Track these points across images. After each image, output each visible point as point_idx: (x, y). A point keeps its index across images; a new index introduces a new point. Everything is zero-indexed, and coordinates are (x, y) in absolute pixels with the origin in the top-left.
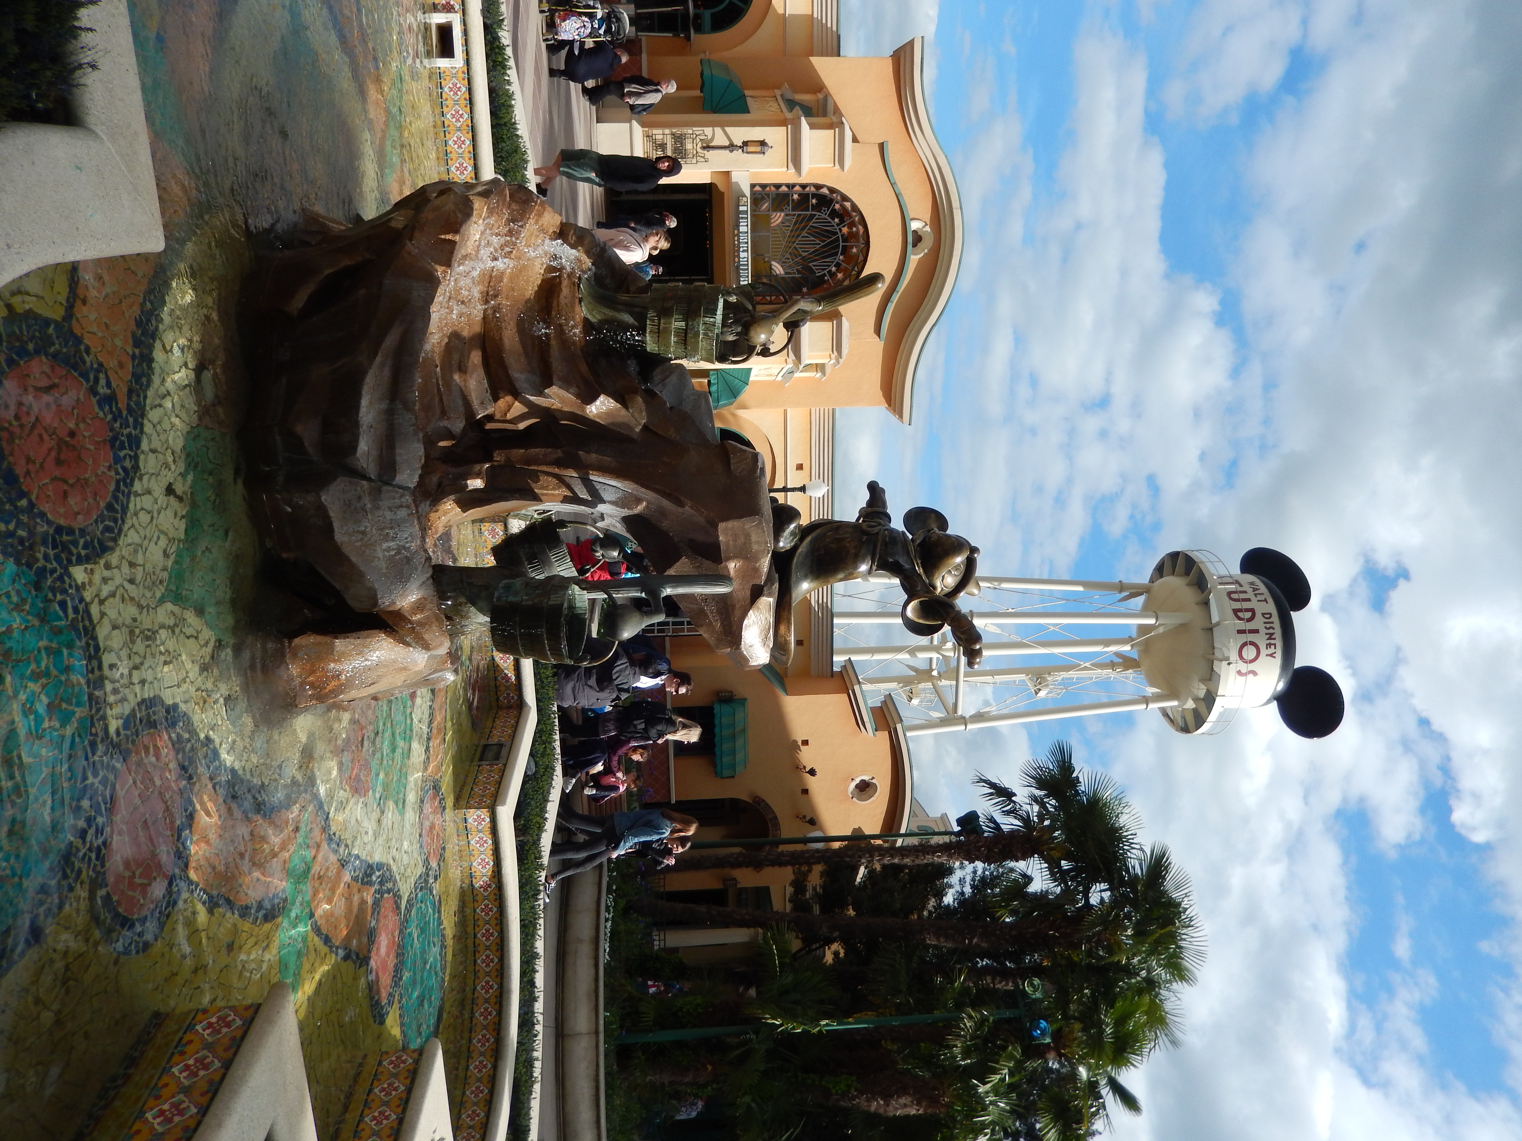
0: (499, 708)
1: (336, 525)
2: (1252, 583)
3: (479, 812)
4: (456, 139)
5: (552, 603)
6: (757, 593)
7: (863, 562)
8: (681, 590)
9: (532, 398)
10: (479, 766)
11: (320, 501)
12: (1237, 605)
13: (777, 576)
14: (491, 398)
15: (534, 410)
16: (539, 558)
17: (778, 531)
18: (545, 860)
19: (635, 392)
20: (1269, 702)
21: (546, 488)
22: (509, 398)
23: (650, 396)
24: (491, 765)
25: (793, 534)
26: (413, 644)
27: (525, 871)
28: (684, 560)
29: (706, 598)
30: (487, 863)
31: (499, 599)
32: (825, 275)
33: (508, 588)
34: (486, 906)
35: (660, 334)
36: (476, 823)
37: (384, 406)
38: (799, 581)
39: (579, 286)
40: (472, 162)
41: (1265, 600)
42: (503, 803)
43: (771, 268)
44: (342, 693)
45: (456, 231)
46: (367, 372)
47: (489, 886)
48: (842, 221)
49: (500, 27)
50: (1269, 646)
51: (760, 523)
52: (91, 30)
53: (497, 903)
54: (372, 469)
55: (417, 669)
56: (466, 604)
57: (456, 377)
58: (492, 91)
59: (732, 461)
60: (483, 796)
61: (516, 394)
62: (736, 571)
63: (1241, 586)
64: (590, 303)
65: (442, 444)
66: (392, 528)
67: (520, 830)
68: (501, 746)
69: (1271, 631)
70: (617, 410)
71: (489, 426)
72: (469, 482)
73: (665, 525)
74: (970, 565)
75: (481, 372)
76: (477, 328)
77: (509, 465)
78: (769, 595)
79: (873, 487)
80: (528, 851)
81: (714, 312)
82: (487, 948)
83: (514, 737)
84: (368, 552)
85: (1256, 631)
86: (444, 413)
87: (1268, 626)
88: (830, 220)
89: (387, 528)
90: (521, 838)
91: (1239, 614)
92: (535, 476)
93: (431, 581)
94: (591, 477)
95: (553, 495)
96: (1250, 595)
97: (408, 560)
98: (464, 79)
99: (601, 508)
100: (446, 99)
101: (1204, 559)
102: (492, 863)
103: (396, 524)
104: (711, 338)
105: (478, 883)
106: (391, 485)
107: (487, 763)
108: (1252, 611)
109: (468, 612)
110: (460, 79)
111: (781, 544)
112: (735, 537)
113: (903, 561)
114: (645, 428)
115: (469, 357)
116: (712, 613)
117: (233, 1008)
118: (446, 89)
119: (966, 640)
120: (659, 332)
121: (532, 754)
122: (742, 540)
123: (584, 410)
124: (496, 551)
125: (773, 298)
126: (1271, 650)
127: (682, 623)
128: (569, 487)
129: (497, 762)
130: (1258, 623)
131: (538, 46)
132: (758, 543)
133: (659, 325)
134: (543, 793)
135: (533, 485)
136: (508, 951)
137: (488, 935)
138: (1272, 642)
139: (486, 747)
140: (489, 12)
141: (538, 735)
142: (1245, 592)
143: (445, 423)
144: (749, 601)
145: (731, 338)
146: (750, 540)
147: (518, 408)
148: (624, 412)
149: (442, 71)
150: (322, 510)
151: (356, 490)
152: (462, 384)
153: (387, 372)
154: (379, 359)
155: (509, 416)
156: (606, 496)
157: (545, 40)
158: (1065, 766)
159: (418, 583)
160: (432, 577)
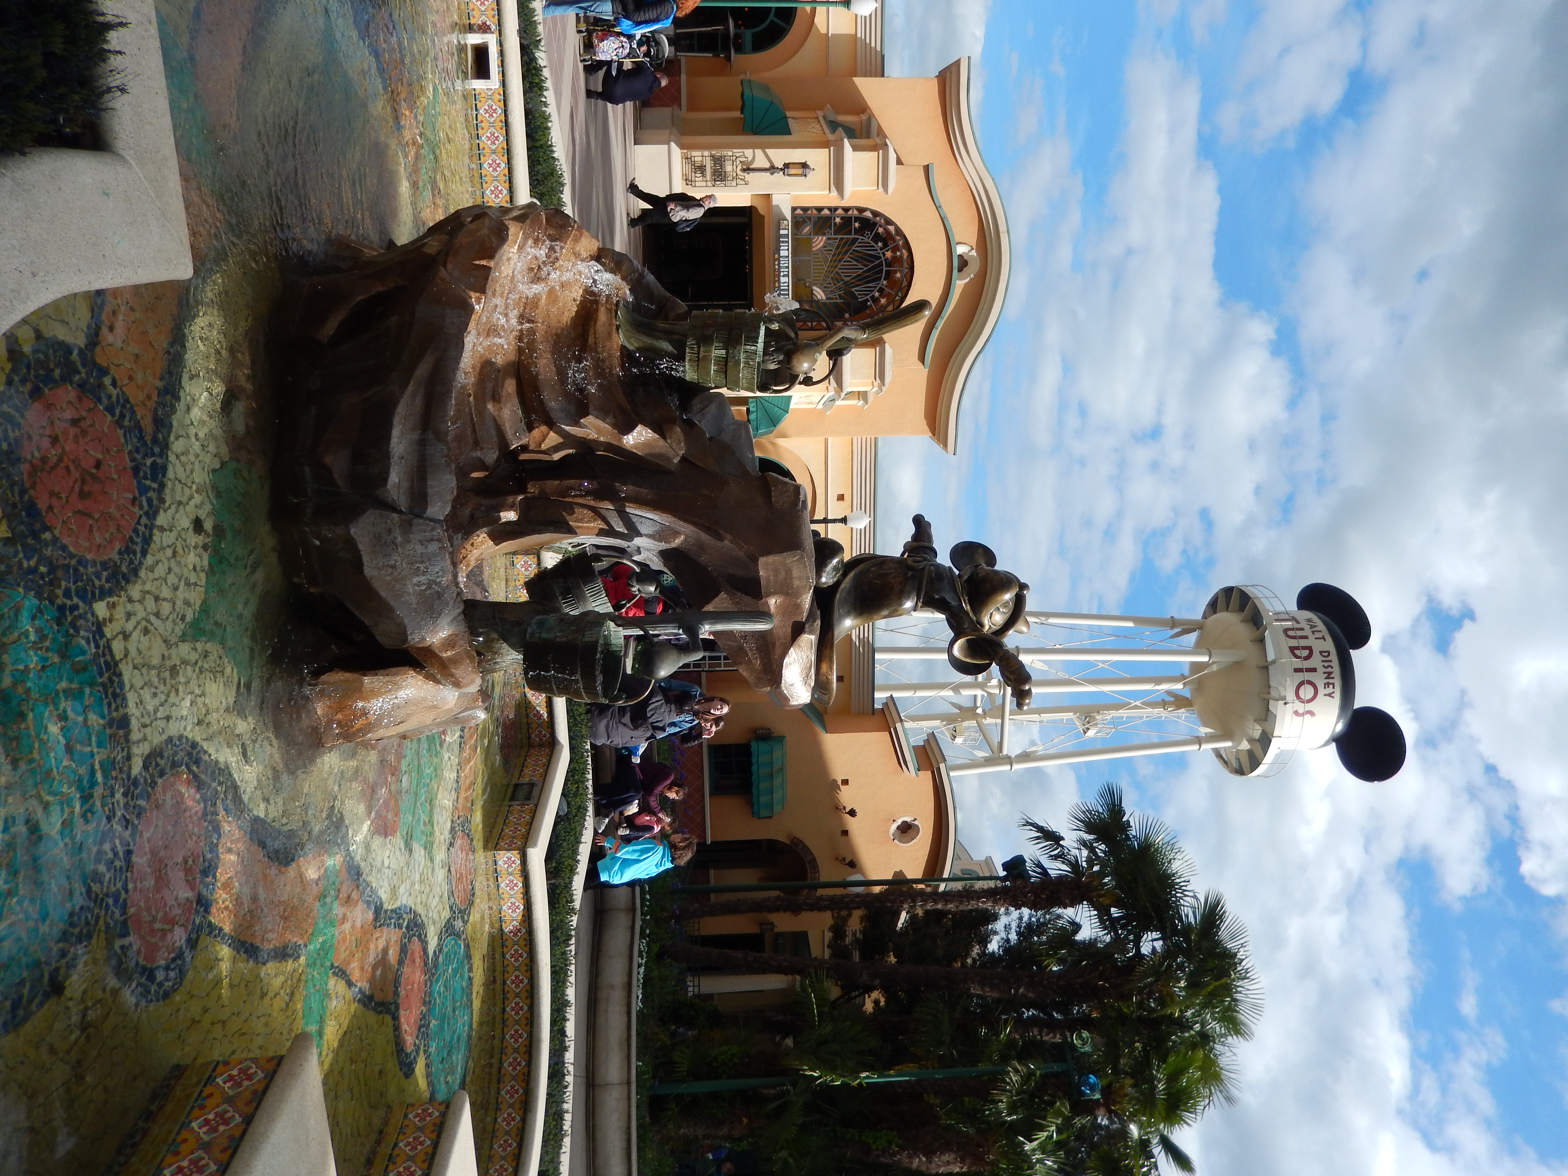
0: (531, 745)
1: (365, 559)
2: (1309, 620)
3: (509, 854)
4: (491, 162)
5: (586, 639)
6: (798, 630)
7: (908, 598)
8: (720, 627)
9: (567, 428)
10: (510, 806)
11: (349, 534)
12: (1294, 643)
13: (819, 612)
14: (525, 428)
15: (569, 440)
16: (573, 593)
17: (820, 567)
18: (577, 904)
19: (673, 421)
20: (1327, 743)
21: (581, 521)
22: (544, 428)
23: (689, 426)
24: (522, 805)
25: (836, 569)
26: (443, 681)
27: (556, 915)
28: (723, 595)
29: (745, 635)
30: (518, 907)
31: (532, 635)
32: (867, 300)
33: (541, 624)
34: (516, 951)
35: (700, 362)
36: (506, 866)
37: (415, 436)
38: (842, 617)
39: (616, 313)
40: (507, 185)
41: (1323, 638)
42: (535, 845)
43: (812, 294)
44: (370, 732)
45: (491, 257)
46: (399, 402)
47: (519, 931)
48: (885, 245)
49: (537, 47)
50: (1327, 685)
51: (802, 558)
52: (120, 53)
53: (527, 949)
54: (403, 503)
55: (447, 707)
56: (498, 640)
57: (490, 406)
58: (528, 113)
59: (773, 494)
60: (514, 838)
61: (551, 424)
62: (776, 608)
63: (1298, 622)
64: (628, 330)
65: (475, 475)
66: (422, 562)
67: (551, 873)
68: (532, 785)
69: (1329, 670)
70: (655, 440)
71: (523, 457)
72: (502, 514)
73: (703, 559)
74: (1019, 602)
75: (515, 401)
76: (512, 357)
77: (543, 497)
78: (811, 633)
79: (919, 522)
80: (559, 894)
81: (755, 340)
82: (517, 995)
83: (546, 776)
84: (397, 586)
85: (1314, 670)
86: (477, 443)
87: (1326, 664)
88: (873, 244)
89: (417, 562)
90: (553, 881)
91: (1297, 652)
92: (570, 508)
93: (462, 617)
94: (628, 510)
95: (588, 528)
96: (1307, 632)
97: (439, 595)
98: (499, 101)
99: (638, 541)
100: (482, 122)
101: (1259, 595)
102: (522, 907)
103: (427, 558)
104: (752, 367)
105: (508, 928)
106: (422, 517)
107: (518, 803)
108: (1310, 648)
109: (500, 649)
110: (496, 100)
111: (824, 580)
112: (776, 572)
113: (949, 597)
114: (684, 459)
115: (503, 386)
116: (751, 650)
117: (254, 1060)
118: (482, 111)
119: (1016, 680)
120: (698, 361)
121: (563, 794)
122: (783, 575)
123: (620, 440)
124: (529, 585)
125: (814, 324)
126: (1329, 690)
127: (719, 658)
128: (605, 520)
129: (528, 802)
130: (1316, 661)
131: (575, 66)
132: (800, 578)
133: (698, 353)
134: (575, 835)
135: (568, 518)
136: (539, 998)
137: (517, 981)
138: (1331, 681)
139: (517, 786)
140: (525, 32)
141: (570, 774)
142: (1302, 629)
143: (478, 454)
144: (789, 638)
145: (773, 367)
146: (791, 575)
147: (553, 438)
148: (662, 442)
149: (477, 93)
150: (351, 544)
151: (386, 523)
152: (496, 414)
153: (419, 402)
154: (410, 388)
155: (544, 447)
156: (643, 529)
157: (581, 61)
158: (1116, 810)
159: (449, 619)
160: (464, 612)
